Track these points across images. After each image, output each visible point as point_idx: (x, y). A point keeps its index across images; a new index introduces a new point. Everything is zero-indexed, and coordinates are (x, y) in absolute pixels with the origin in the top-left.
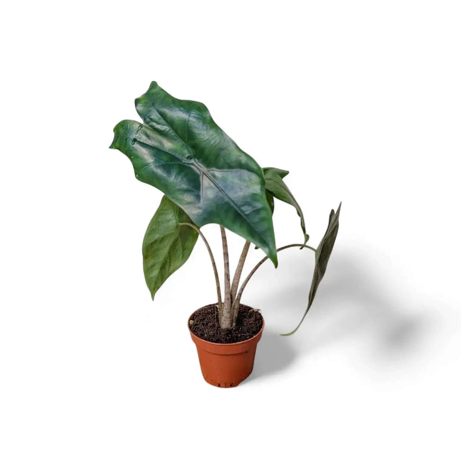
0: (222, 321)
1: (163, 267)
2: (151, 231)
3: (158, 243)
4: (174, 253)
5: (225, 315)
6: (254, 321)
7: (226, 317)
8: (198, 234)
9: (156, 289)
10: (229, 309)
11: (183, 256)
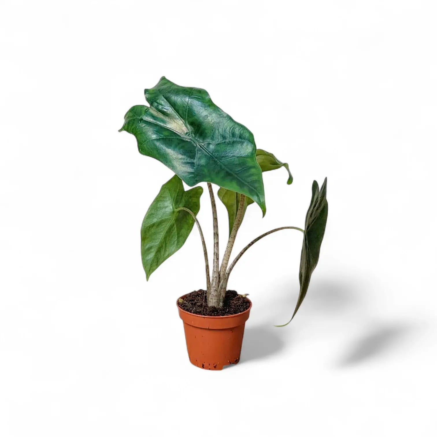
0: (210, 299)
1: (159, 251)
2: (150, 215)
3: (155, 228)
4: (170, 238)
5: (213, 293)
6: (241, 303)
7: (213, 295)
8: (194, 221)
9: (151, 271)
10: (216, 287)
11: (178, 242)
